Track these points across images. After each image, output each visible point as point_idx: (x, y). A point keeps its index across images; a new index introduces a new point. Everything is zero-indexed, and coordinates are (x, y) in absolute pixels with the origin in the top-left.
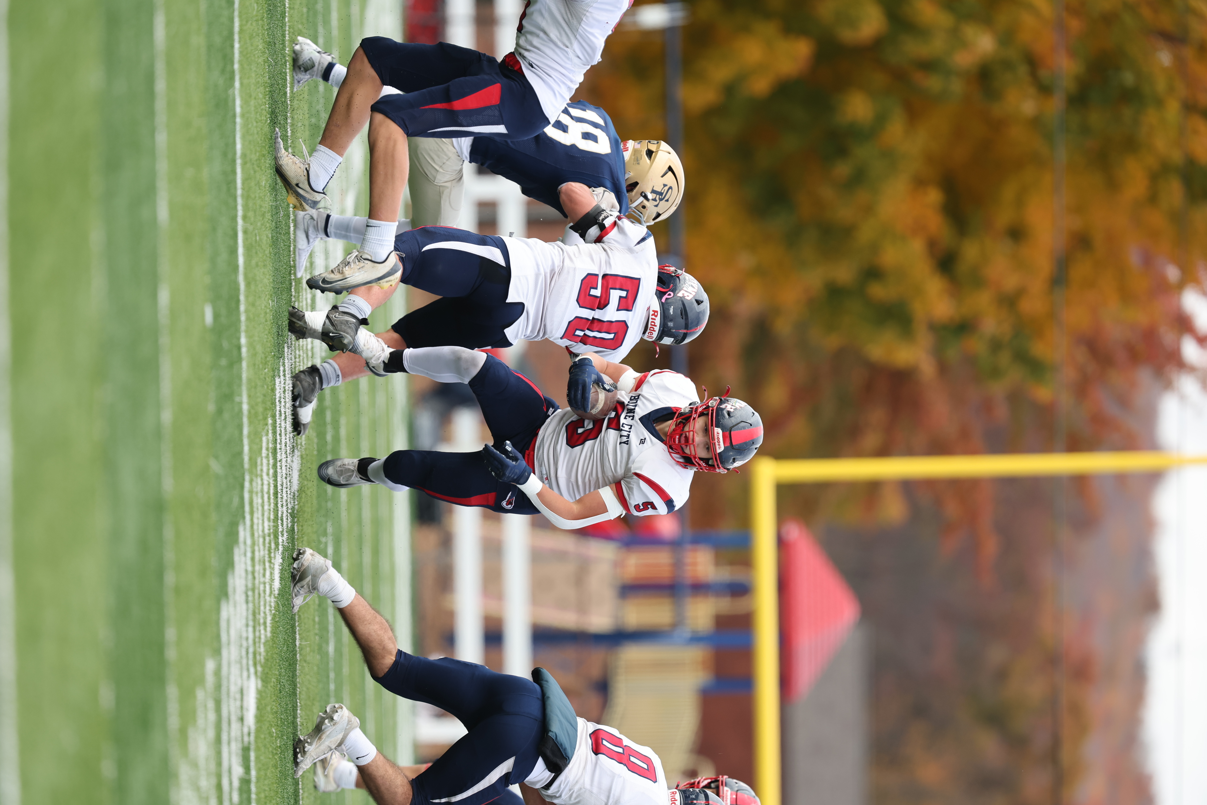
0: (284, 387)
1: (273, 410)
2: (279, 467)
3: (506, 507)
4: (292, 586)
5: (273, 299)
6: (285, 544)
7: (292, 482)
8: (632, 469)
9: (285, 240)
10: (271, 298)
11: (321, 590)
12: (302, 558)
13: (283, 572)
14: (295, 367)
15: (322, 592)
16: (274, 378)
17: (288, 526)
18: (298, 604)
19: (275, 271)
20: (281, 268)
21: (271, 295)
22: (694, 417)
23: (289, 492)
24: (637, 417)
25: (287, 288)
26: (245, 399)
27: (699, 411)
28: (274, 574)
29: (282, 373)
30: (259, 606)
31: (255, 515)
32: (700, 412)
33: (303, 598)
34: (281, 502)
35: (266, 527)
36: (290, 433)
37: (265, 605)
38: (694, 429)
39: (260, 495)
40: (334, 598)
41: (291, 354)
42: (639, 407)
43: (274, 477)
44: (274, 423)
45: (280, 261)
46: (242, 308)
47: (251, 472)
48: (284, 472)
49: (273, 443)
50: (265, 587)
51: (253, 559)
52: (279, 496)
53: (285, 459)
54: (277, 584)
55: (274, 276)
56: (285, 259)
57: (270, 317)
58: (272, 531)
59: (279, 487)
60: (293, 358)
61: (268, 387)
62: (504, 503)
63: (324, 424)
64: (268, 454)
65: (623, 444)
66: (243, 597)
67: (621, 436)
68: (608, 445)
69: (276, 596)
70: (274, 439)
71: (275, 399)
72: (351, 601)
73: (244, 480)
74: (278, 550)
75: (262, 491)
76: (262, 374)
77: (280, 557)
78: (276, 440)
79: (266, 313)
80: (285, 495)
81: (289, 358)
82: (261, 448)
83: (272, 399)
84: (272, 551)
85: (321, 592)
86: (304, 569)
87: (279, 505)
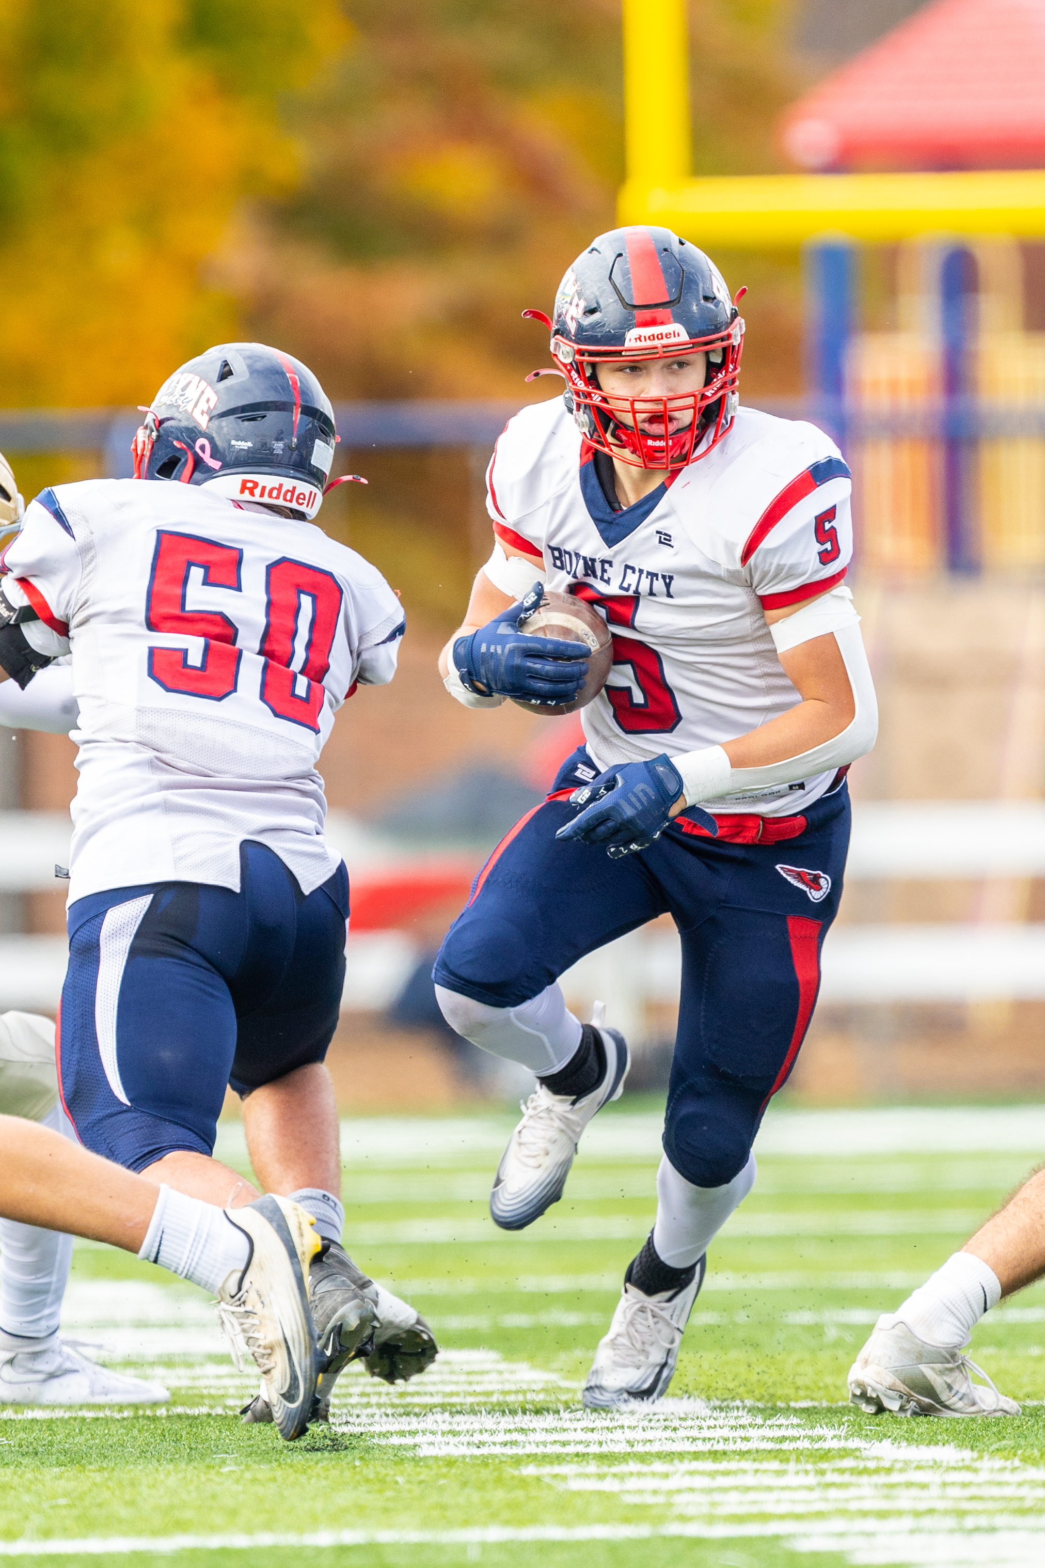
0: (443, 1433)
1: (501, 1462)
2: (648, 1448)
3: (824, 890)
4: (948, 1414)
5: (217, 1461)
6: (843, 1431)
7: (686, 1414)
8: (731, 568)
9: (67, 1431)
10: (217, 1468)
11: (956, 1340)
12: (874, 1390)
13: (915, 1436)
14: (393, 1406)
15: (962, 1337)
16: (421, 1459)
17: (798, 1426)
18: (996, 1400)
19: (145, 1457)
20: (139, 1443)
21: (208, 1467)
22: (601, 401)
23: (712, 1423)
24: (605, 552)
25: (191, 1426)
26: (473, 1535)
27: (585, 389)
28: (919, 1462)
29: (409, 1441)
30: (1004, 1498)
31: (770, 1508)
32: (586, 385)
33: (980, 1387)
34: (735, 1442)
35: (802, 1480)
36: (561, 1419)
37: (999, 1484)
38: (627, 400)
39: (717, 1497)
40: (975, 1307)
41: (358, 1416)
42: (579, 547)
43: (672, 1460)
44: (534, 1460)
45: (122, 1445)
46: (240, 1541)
47: (660, 1520)
48: (659, 1434)
49: (584, 1463)
50: (953, 1484)
51: (882, 1515)
52: (720, 1447)
53: (626, 1430)
54: (948, 1453)
55: (158, 1461)
56: (117, 1431)
57: (263, 1471)
58: (809, 1467)
59: (701, 1447)
60: (369, 1411)
61: (444, 1476)
62: (816, 896)
63: (539, 1331)
64: (615, 1475)
65: (671, 590)
66: (980, 1539)
67: (651, 593)
68: (673, 628)
69: (975, 1454)
70: (576, 1459)
71: (472, 1457)
72: (984, 1264)
73: (679, 1538)
74: (858, 1449)
75: (709, 1491)
76: (410, 1491)
77: (877, 1444)
78: (577, 1455)
79: (254, 1481)
80: (717, 1433)
81: (369, 1422)
82: (600, 1493)
83: (474, 1465)
84: (861, 1465)
85: (961, 1339)
86: (904, 1383)
87: (745, 1446)
